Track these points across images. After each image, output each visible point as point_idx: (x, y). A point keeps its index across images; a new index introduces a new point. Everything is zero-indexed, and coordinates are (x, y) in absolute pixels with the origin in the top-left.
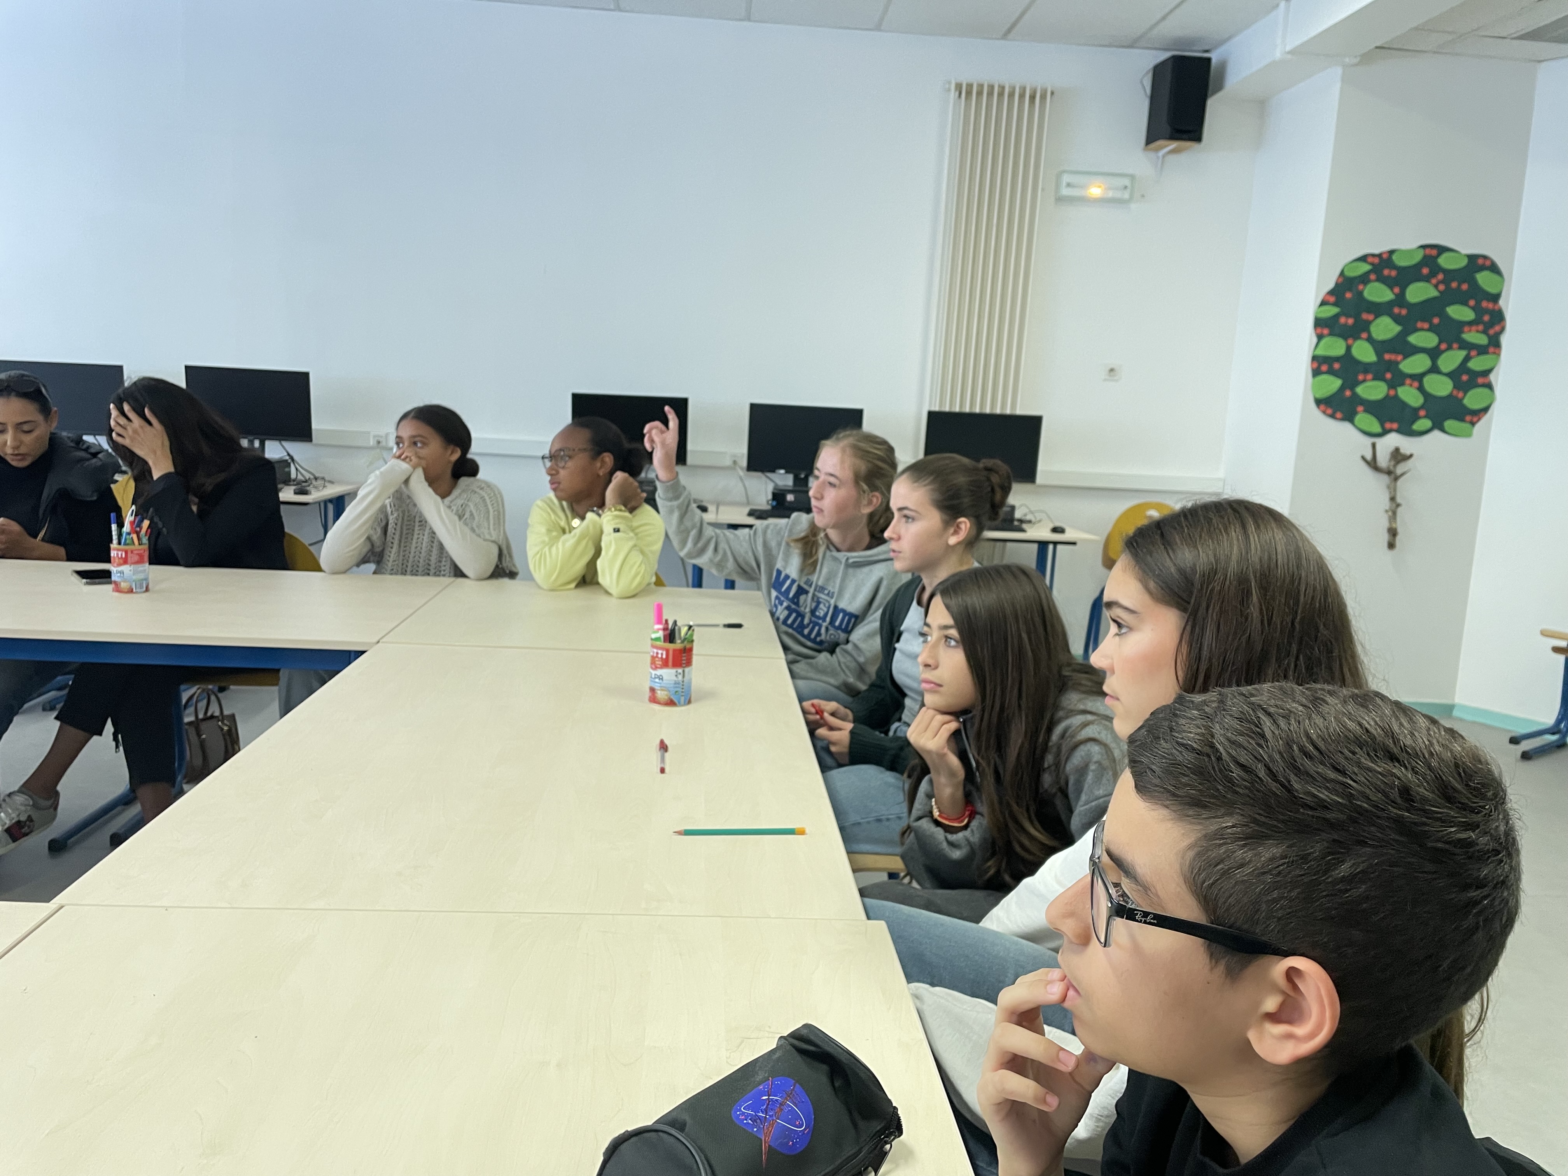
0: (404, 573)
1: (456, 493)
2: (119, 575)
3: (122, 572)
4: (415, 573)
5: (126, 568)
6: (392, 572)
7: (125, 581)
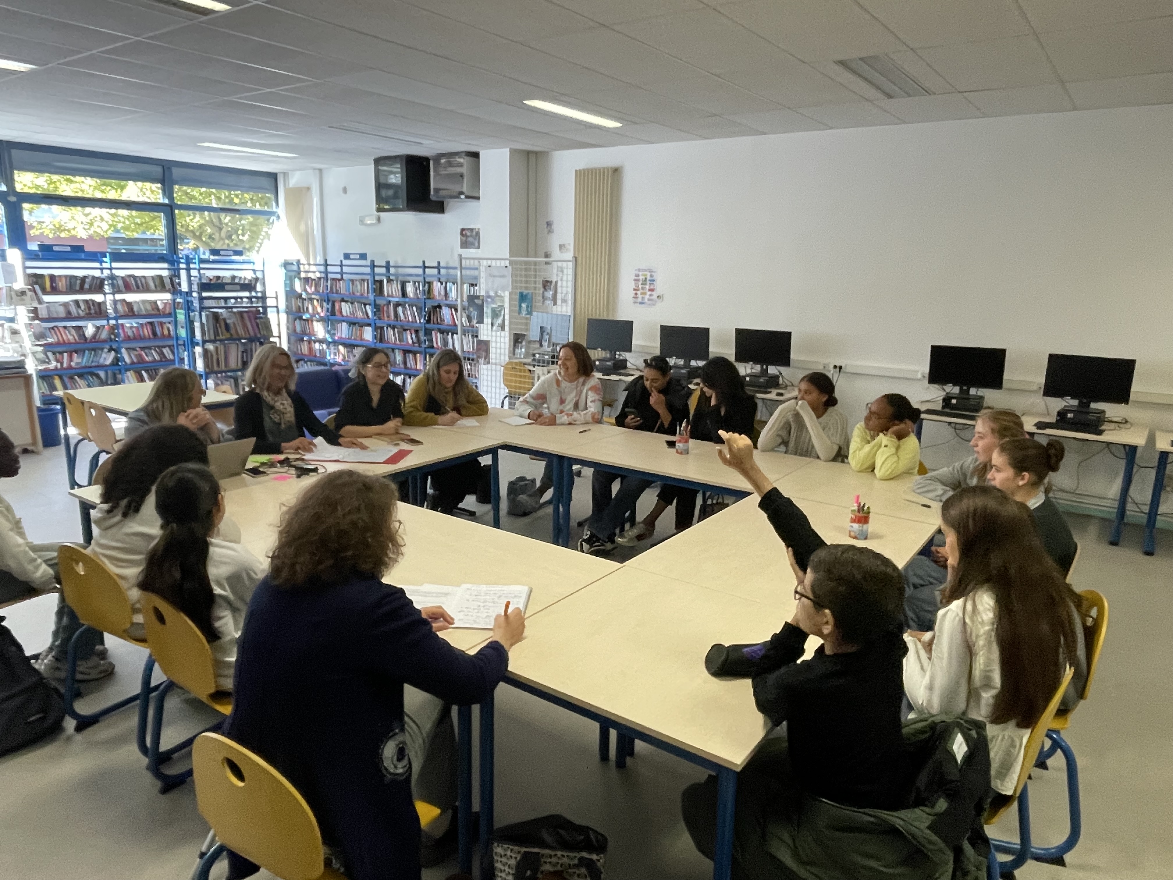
0: (796, 454)
1: (824, 416)
3: (679, 444)
4: (801, 455)
5: (681, 443)
6: (791, 454)
7: (680, 448)
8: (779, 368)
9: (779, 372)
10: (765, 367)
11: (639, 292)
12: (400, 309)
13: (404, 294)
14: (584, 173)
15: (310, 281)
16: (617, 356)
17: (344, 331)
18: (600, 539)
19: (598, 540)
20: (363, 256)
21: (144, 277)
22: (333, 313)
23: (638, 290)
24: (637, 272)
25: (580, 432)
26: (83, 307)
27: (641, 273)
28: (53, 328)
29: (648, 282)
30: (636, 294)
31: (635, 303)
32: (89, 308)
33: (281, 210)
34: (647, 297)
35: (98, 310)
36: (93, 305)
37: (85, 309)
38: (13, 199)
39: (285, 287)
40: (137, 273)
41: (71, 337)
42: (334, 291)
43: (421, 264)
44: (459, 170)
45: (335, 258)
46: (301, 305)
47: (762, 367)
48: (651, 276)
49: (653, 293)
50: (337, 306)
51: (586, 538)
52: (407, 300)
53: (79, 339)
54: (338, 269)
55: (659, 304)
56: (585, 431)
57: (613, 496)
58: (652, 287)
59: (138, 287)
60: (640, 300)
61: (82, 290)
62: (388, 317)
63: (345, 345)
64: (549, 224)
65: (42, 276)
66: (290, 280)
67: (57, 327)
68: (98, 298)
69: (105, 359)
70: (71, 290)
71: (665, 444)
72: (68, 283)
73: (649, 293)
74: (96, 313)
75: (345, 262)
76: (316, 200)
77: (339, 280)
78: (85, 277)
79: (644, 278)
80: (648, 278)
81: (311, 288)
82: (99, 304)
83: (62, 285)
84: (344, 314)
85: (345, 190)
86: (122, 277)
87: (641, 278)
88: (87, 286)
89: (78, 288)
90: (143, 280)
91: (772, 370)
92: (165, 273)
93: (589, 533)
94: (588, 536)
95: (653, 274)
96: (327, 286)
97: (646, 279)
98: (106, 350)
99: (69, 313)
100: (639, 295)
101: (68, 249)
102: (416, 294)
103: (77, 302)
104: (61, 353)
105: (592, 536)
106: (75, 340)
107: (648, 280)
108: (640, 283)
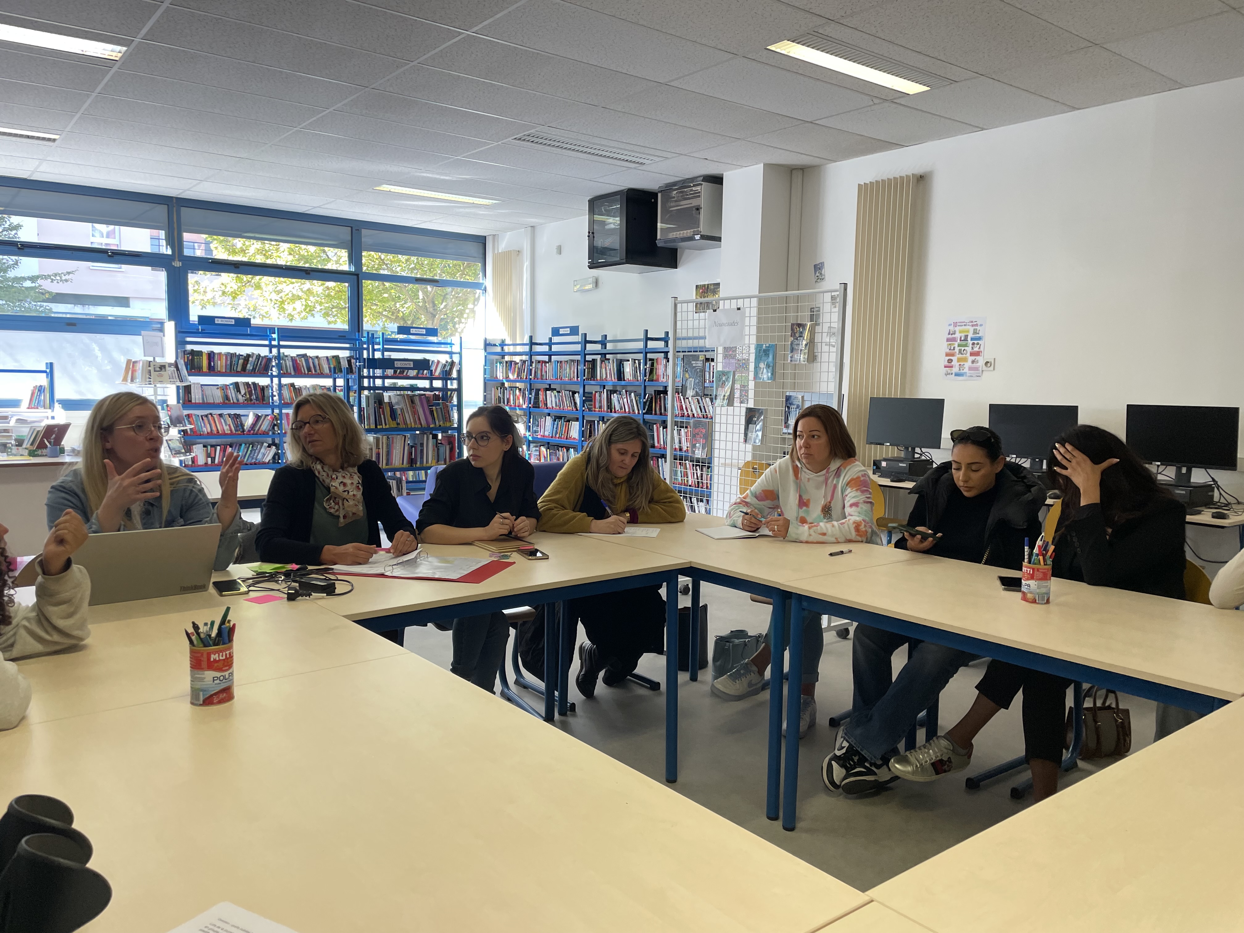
2: (1026, 587)
3: (1029, 586)
5: (1032, 583)
7: (1031, 593)
8: (1211, 471)
9: (1214, 480)
10: (1184, 470)
11: (954, 359)
12: (615, 397)
13: (620, 375)
14: (872, 189)
15: (513, 365)
16: (917, 456)
17: (547, 427)
18: (866, 760)
19: (862, 761)
20: (574, 331)
21: (317, 357)
22: (536, 405)
23: (953, 355)
24: (952, 328)
25: (831, 555)
26: (243, 392)
27: (957, 329)
28: (206, 416)
29: (970, 342)
30: (950, 361)
31: (947, 374)
32: (251, 394)
33: (488, 282)
34: (968, 364)
35: (260, 396)
36: (255, 389)
37: (245, 394)
38: (177, 264)
39: (485, 374)
40: (311, 353)
41: (226, 426)
42: (539, 376)
43: (642, 336)
44: (694, 202)
45: (543, 336)
46: (501, 396)
47: (1179, 470)
48: (975, 332)
49: (977, 358)
50: (541, 397)
51: (838, 753)
52: (623, 383)
53: (236, 431)
54: (546, 348)
55: (988, 375)
56: (842, 552)
57: (894, 679)
58: (976, 349)
59: (309, 369)
60: (955, 370)
61: (243, 372)
62: (600, 407)
63: (548, 445)
64: (818, 268)
65: (200, 353)
66: (490, 366)
67: (211, 414)
68: (263, 381)
69: (264, 455)
70: (230, 372)
71: (998, 583)
72: (229, 362)
73: (971, 359)
74: (257, 399)
75: (556, 339)
76: (526, 264)
77: (545, 362)
78: (248, 356)
79: (963, 335)
80: (970, 335)
81: (513, 374)
82: (263, 389)
83: (220, 365)
84: (549, 405)
85: (559, 250)
86: (292, 357)
87: (958, 335)
88: (249, 367)
89: (239, 369)
90: (316, 361)
91: (1199, 476)
92: (344, 354)
93: (846, 744)
94: (844, 751)
95: (978, 328)
96: (531, 370)
97: (966, 336)
98: (265, 444)
99: (227, 398)
100: (955, 363)
101: (233, 322)
102: (635, 376)
103: (236, 385)
104: (214, 446)
105: (851, 751)
106: (231, 430)
107: (969, 339)
108: (956, 344)
